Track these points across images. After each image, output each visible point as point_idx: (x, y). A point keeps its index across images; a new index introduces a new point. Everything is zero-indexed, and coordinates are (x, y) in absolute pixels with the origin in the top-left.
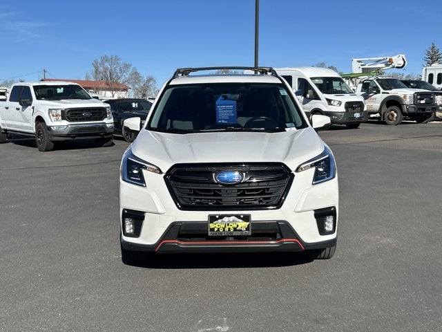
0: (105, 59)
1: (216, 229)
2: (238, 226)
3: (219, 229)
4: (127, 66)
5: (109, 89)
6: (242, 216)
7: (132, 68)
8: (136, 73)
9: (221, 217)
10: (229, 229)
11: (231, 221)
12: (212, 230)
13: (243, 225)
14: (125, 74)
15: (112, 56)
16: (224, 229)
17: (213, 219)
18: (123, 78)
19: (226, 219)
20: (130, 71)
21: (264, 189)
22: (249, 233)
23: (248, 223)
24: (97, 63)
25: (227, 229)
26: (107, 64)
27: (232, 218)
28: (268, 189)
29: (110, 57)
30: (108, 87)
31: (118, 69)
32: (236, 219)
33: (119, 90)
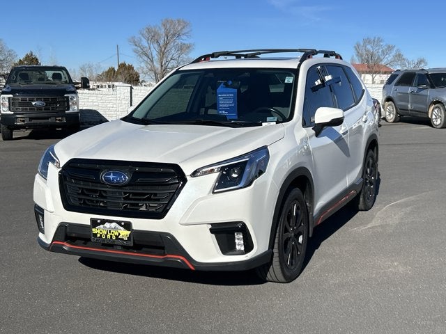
0: (367, 41)
1: (98, 235)
2: (119, 234)
3: (101, 235)
4: (390, 48)
5: (369, 72)
6: (123, 223)
7: (395, 49)
8: (400, 55)
9: (103, 222)
10: (111, 236)
11: (112, 228)
12: (95, 235)
13: (124, 233)
14: (387, 56)
15: (375, 38)
16: (106, 235)
17: (95, 223)
18: (386, 60)
19: (107, 225)
20: (394, 52)
21: (151, 194)
22: (131, 244)
23: (129, 232)
24: (358, 45)
25: (109, 237)
26: (369, 47)
27: (114, 225)
28: (155, 195)
29: (373, 39)
30: (368, 70)
31: (380, 51)
32: (118, 226)
33: (379, 73)
